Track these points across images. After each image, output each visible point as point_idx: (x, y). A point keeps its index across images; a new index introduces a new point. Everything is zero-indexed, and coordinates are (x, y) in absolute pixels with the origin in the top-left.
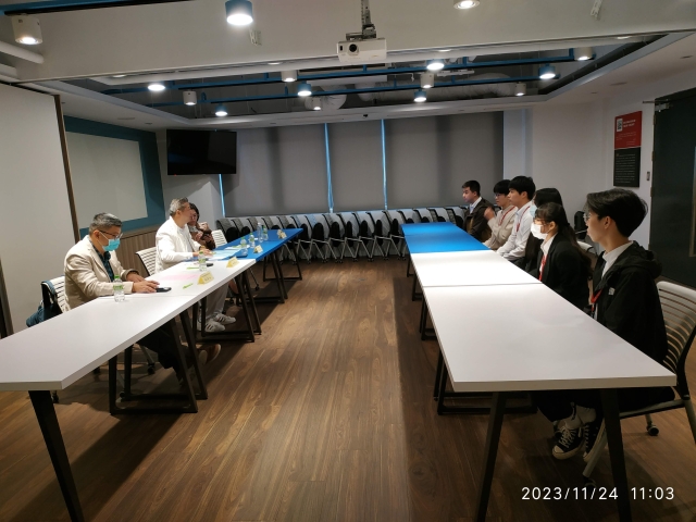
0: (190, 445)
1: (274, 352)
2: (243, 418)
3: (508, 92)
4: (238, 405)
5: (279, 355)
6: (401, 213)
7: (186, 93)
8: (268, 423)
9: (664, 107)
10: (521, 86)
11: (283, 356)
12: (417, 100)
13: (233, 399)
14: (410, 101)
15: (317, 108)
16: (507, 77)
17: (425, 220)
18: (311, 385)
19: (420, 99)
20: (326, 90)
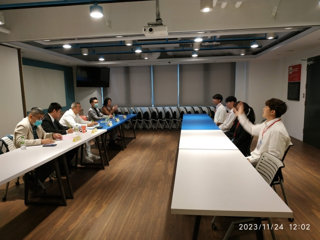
0: (58, 224)
1: (112, 175)
2: (87, 211)
3: (237, 53)
4: (87, 203)
5: (114, 177)
6: (185, 108)
7: (83, 49)
8: (98, 215)
9: (312, 62)
10: (243, 50)
11: (116, 178)
12: (193, 56)
13: (86, 199)
14: (190, 56)
15: (146, 58)
16: (237, 46)
17: (197, 113)
18: (125, 194)
19: (195, 55)
20: (151, 50)
